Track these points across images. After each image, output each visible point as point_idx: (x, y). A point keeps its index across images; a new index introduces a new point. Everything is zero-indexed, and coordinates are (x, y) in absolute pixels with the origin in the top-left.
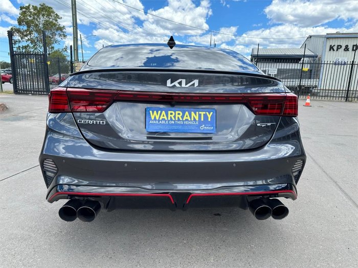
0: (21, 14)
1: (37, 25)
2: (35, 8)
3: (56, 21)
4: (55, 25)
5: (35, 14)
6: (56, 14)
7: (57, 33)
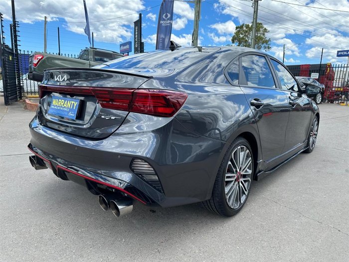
0: (236, 33)
1: (246, 41)
2: (247, 26)
3: (264, 34)
4: (261, 38)
5: (246, 32)
6: (265, 29)
7: (263, 46)
